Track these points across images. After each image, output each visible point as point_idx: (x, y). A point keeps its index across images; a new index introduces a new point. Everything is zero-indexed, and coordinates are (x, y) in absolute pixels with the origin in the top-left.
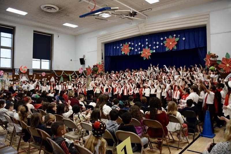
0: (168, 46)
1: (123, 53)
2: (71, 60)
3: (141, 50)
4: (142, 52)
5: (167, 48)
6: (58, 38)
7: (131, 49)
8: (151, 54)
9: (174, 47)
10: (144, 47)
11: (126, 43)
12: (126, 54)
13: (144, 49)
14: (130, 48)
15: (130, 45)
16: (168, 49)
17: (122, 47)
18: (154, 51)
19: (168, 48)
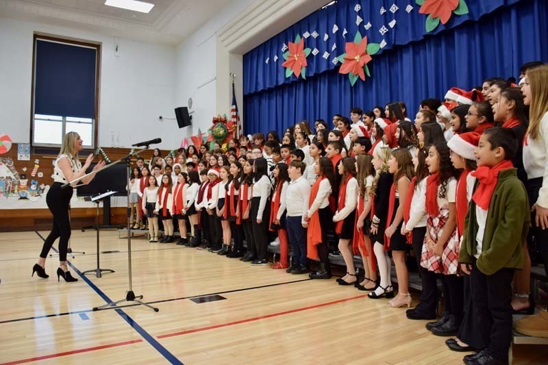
0: (432, 13)
1: (289, 74)
2: (161, 118)
3: (340, 51)
4: (341, 58)
5: (428, 18)
6: (117, 54)
7: (311, 55)
8: (371, 59)
9: (458, 8)
10: (350, 38)
11: (298, 37)
12: (298, 76)
13: (348, 46)
14: (308, 51)
15: (308, 43)
16: (436, 23)
17: (285, 56)
18: (383, 44)
19: (434, 19)
